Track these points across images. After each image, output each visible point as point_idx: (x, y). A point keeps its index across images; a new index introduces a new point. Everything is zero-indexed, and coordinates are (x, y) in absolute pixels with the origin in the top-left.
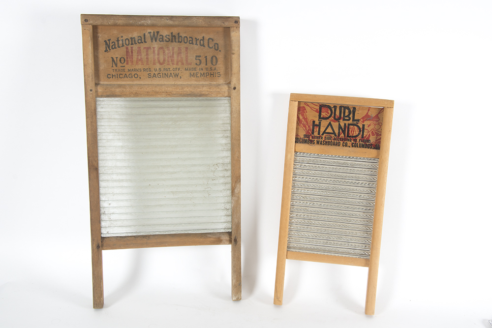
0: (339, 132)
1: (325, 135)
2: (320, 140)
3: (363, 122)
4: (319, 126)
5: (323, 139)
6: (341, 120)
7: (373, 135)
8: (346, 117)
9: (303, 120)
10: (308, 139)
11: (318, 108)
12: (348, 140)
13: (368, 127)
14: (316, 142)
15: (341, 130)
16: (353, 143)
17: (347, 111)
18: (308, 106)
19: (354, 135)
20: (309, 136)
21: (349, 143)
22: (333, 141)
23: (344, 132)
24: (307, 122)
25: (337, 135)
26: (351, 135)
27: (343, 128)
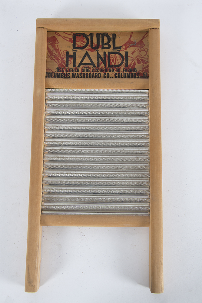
0: (98, 62)
1: (81, 66)
2: (77, 73)
3: (126, 49)
4: (74, 57)
5: (80, 72)
6: (100, 49)
7: (139, 62)
8: (106, 44)
9: (54, 51)
10: (61, 73)
11: (71, 37)
12: (110, 71)
13: (132, 53)
14: (71, 75)
15: (100, 60)
16: (116, 74)
17: (106, 39)
18: (60, 35)
19: (117, 64)
20: (63, 69)
21: (111, 74)
22: (92, 73)
23: (104, 61)
24: (59, 53)
25: (96, 65)
26: (112, 64)
27: (102, 56)
